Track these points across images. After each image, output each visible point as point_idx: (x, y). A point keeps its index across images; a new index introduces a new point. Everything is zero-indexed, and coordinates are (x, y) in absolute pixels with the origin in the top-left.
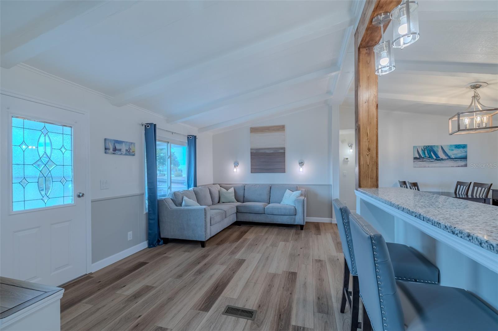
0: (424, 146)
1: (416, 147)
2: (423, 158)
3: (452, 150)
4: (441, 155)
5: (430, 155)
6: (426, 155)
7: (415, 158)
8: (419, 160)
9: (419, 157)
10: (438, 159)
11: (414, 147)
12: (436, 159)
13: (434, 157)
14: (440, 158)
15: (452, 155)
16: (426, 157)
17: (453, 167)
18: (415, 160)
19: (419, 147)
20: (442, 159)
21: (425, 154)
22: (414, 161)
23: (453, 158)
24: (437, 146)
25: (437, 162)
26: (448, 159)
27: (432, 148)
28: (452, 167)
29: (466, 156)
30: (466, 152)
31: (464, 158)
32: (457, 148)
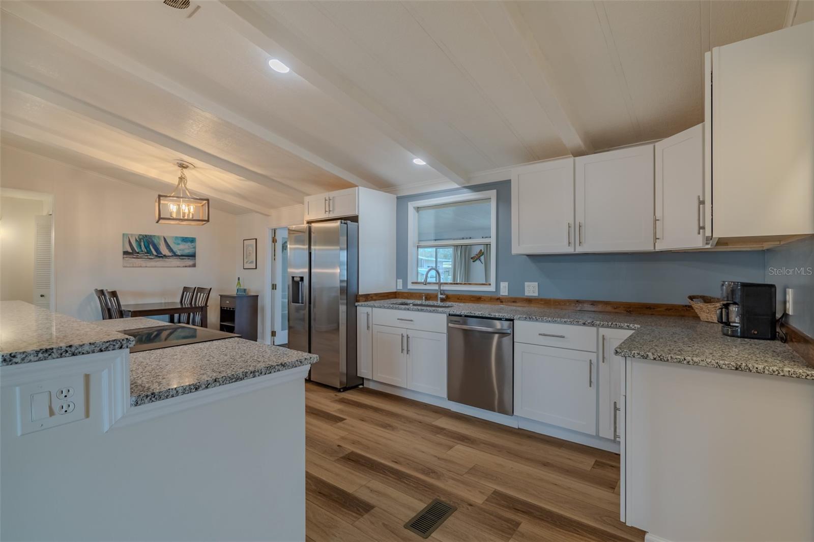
0: (140, 235)
1: (127, 234)
2: (138, 253)
3: (179, 244)
4: (164, 250)
5: (148, 249)
6: (143, 249)
7: (126, 253)
8: (131, 256)
9: (131, 251)
10: (160, 255)
11: (124, 234)
12: (156, 256)
13: (155, 253)
14: (161, 254)
15: (178, 251)
16: (142, 251)
17: (180, 267)
18: (125, 256)
19: (132, 235)
20: (165, 256)
21: (141, 248)
22: (124, 258)
23: (180, 254)
24: (159, 237)
25: (158, 259)
26: (172, 256)
27: (151, 239)
28: (178, 267)
29: (195, 253)
30: (195, 248)
31: (193, 256)
32: (185, 242)
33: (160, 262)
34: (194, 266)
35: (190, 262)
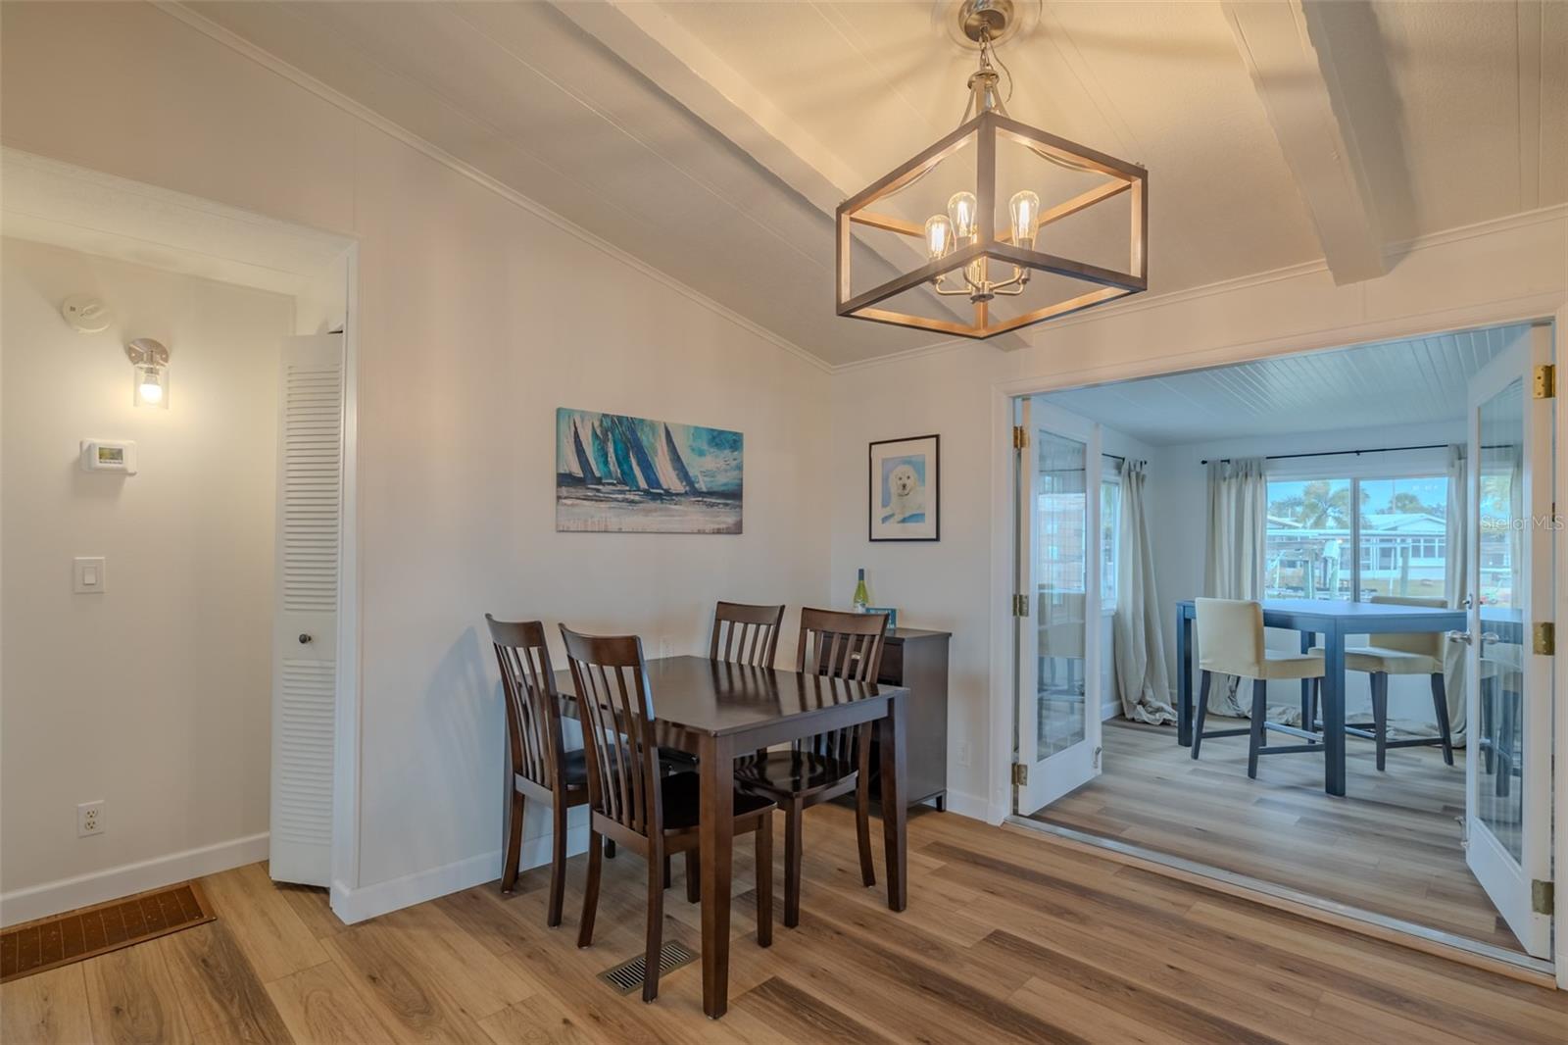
0: (604, 415)
1: (570, 413)
2: (599, 481)
3: (701, 453)
4: (669, 478)
5: (625, 467)
6: (612, 468)
7: (565, 480)
8: (581, 492)
9: (582, 475)
10: (657, 494)
11: (559, 411)
12: (647, 493)
13: (643, 484)
14: (659, 486)
15: (701, 478)
16: (609, 474)
17: (704, 533)
18: (564, 491)
19: (583, 414)
20: (668, 493)
21: (606, 463)
22: (559, 498)
23: (704, 489)
24: (652, 425)
25: (652, 505)
26: (686, 493)
27: (633, 432)
28: (699, 532)
29: (740, 486)
30: (740, 468)
31: (733, 495)
32: (717, 445)
33: (655, 517)
34: (737, 529)
35: (728, 519)
